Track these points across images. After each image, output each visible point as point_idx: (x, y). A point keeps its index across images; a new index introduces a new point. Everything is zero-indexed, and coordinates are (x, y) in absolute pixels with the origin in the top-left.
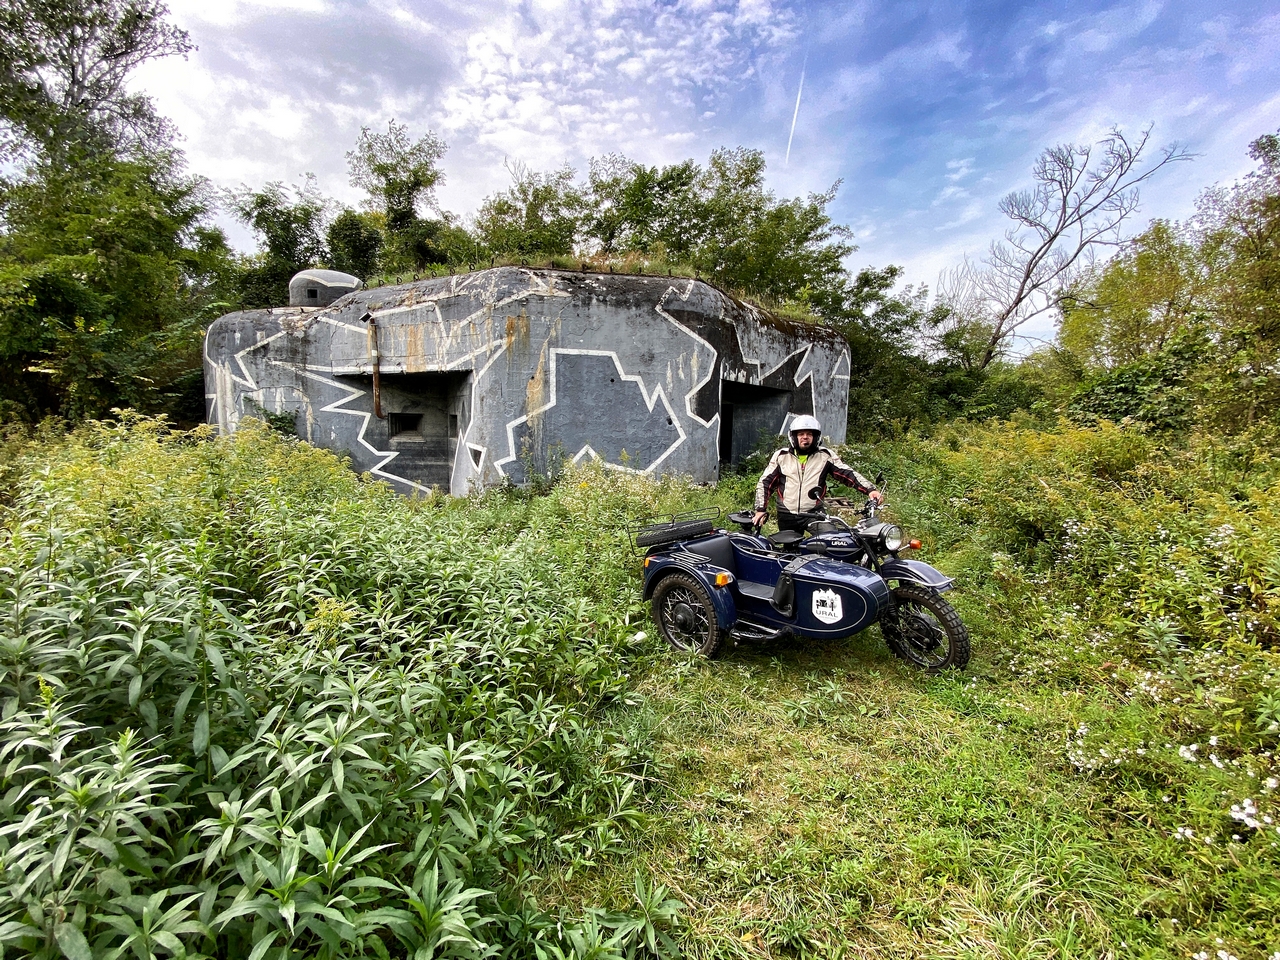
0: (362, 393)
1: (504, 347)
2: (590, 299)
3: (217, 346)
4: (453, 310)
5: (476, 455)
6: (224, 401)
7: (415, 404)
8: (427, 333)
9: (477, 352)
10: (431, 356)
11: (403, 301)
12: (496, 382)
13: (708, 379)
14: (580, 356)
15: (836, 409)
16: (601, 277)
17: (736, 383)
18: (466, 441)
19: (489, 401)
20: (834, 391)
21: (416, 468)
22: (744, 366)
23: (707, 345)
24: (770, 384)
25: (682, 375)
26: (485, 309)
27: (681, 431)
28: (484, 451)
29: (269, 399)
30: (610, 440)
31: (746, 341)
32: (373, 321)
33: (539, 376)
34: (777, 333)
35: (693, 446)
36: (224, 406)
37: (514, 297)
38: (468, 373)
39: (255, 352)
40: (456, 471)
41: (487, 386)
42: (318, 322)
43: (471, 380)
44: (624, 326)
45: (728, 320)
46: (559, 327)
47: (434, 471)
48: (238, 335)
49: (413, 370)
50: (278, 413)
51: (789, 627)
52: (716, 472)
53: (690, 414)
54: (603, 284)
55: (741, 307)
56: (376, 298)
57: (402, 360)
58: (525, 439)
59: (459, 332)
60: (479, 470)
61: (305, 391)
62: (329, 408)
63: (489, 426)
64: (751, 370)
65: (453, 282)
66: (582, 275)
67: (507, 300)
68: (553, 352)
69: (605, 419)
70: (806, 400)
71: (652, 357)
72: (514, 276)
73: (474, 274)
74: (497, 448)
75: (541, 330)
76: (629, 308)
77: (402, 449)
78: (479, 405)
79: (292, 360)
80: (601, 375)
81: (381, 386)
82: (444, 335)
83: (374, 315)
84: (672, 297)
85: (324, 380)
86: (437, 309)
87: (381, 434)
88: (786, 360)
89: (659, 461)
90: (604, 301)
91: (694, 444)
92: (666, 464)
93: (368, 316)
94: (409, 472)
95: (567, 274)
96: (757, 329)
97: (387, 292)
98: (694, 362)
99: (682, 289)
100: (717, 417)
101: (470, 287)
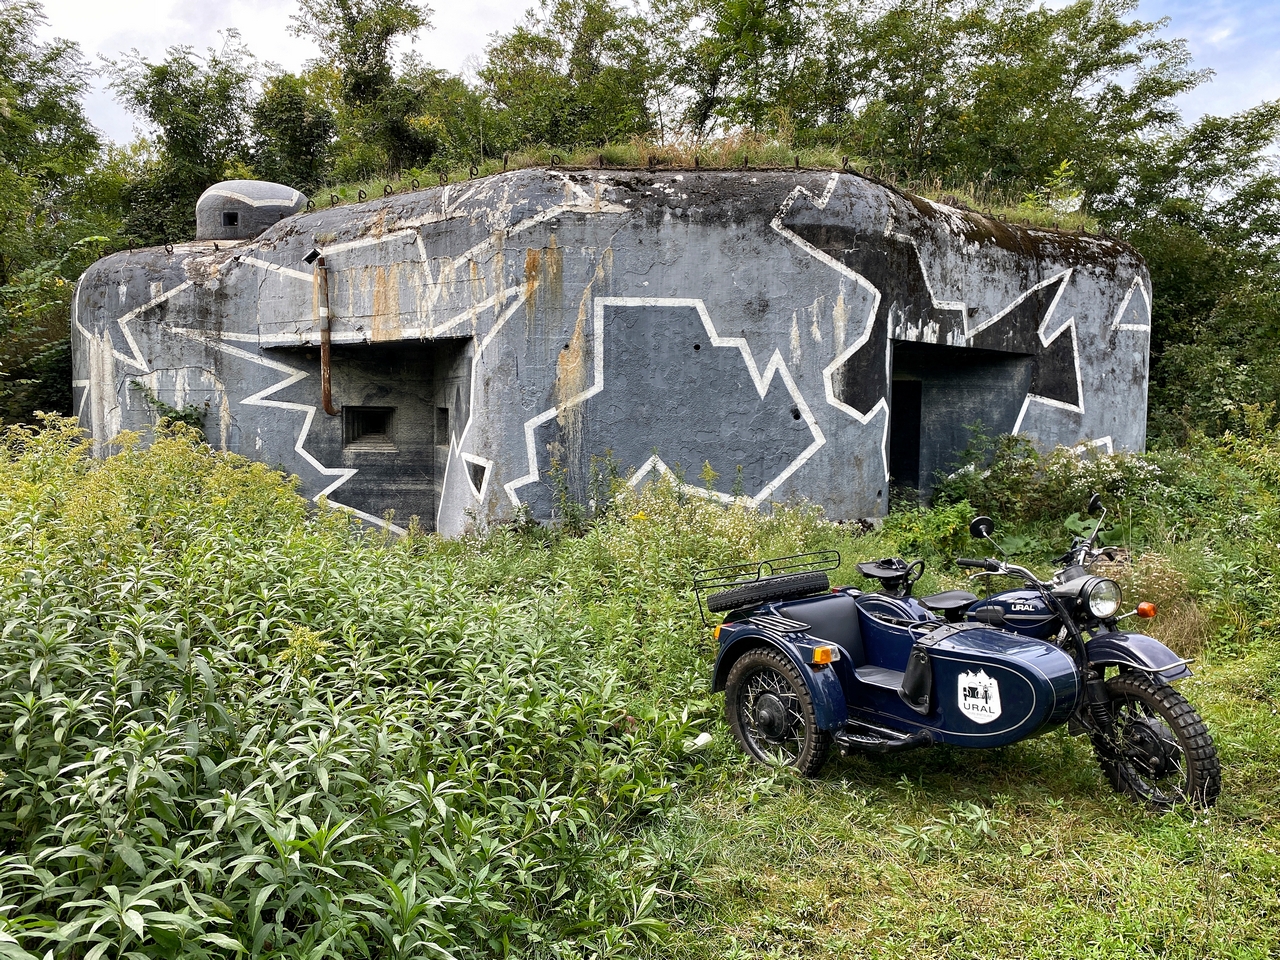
0: (303, 374)
1: (522, 299)
2: (661, 214)
3: (93, 307)
4: (444, 241)
5: (477, 473)
6: (101, 391)
7: (384, 391)
8: (404, 279)
9: (481, 307)
10: (409, 316)
11: (368, 229)
12: (508, 354)
13: (864, 339)
14: (644, 308)
15: (1123, 386)
16: (679, 177)
17: (919, 345)
18: (462, 451)
19: (497, 385)
20: (1119, 353)
21: (383, 494)
22: (933, 314)
23: (863, 281)
24: (989, 344)
25: (817, 334)
26: (493, 239)
27: (815, 431)
28: (489, 466)
29: (167, 387)
30: (694, 447)
31: (937, 270)
32: (322, 262)
33: (576, 343)
34: (999, 253)
35: (838, 457)
36: (101, 399)
37: (538, 218)
38: (466, 341)
39: (148, 314)
40: (446, 500)
41: (495, 360)
42: (239, 265)
43: (470, 353)
44: (716, 257)
45: (900, 237)
46: (610, 262)
47: (411, 499)
48: (123, 289)
49: (381, 338)
50: (179, 408)
51: (927, 731)
52: (882, 502)
53: (831, 400)
54: (683, 188)
55: (927, 211)
56: (329, 224)
57: (365, 322)
58: (554, 447)
59: (453, 276)
60: (481, 497)
61: (219, 374)
62: (253, 400)
63: (497, 426)
64: (949, 320)
65: (445, 198)
66: (650, 176)
67: (527, 223)
68: (600, 303)
69: (684, 412)
70: (1063, 370)
71: (765, 306)
72: (539, 182)
73: (476, 183)
74: (509, 461)
75: (582, 269)
76: (724, 226)
77: (363, 465)
78: (481, 394)
79: (201, 326)
80: (678, 339)
81: (332, 364)
82: (430, 280)
83: (324, 252)
84: (800, 202)
85: (246, 355)
86: (420, 241)
87: (331, 440)
88: (1020, 299)
89: (777, 482)
90: (684, 217)
91: (840, 452)
92: (789, 488)
93: (315, 255)
94: (372, 501)
95: (624, 176)
96: (958, 249)
97: (342, 215)
98: (839, 311)
99: (817, 189)
100: (882, 405)
101: (471, 204)
